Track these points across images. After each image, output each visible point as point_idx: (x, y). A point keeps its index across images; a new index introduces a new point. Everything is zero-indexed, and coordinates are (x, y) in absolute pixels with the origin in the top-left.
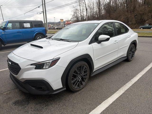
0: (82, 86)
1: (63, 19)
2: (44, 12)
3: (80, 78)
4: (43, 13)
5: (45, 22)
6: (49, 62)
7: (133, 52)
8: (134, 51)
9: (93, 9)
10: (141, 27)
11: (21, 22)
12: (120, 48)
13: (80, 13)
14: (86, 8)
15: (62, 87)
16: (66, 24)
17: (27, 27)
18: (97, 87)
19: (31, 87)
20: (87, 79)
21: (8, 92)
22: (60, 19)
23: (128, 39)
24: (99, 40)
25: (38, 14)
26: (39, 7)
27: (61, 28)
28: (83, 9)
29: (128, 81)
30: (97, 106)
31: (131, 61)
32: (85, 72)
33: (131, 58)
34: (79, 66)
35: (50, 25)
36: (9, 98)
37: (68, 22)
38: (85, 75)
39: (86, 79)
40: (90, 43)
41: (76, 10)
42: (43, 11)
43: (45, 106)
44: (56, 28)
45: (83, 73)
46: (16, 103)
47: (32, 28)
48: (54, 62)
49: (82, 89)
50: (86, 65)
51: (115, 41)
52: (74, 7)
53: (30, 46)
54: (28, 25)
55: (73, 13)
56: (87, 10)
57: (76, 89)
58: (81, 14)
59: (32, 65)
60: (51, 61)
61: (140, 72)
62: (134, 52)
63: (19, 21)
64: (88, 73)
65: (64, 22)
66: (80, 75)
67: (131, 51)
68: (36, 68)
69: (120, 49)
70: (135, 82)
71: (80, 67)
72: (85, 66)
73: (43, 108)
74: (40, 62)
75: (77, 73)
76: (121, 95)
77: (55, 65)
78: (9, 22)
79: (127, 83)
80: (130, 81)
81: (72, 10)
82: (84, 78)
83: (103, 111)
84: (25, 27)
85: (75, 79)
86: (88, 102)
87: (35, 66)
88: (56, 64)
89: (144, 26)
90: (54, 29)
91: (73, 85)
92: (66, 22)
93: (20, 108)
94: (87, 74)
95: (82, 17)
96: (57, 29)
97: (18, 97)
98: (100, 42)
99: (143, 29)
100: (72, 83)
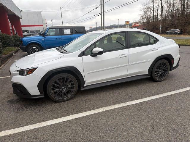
1: (129, 21)
2: (102, 13)
3: (64, 89)
4: (101, 15)
5: (102, 26)
7: (164, 70)
9: (173, 6)
11: (61, 28)
12: (132, 63)
13: (152, 12)
14: (162, 5)
15: (39, 94)
16: (133, 27)
17: (67, 33)
20: (73, 92)
22: (126, 21)
23: (152, 52)
24: (93, 53)
25: (96, 16)
26: (97, 8)
28: (158, 7)
33: (159, 78)
34: (61, 77)
37: (136, 24)
38: (72, 88)
41: (148, 8)
47: (72, 35)
48: (31, 71)
51: (122, 55)
52: (145, 5)
55: (142, 13)
56: (162, 7)
57: (58, 99)
58: (153, 14)
60: (29, 69)
62: (166, 71)
63: (59, 28)
65: (131, 25)
69: (132, 65)
72: (70, 79)
77: (32, 73)
78: (50, 28)
80: (125, 103)
81: (142, 8)
85: (57, 90)
87: (19, 72)
95: (155, 17)
100: (51, 92)
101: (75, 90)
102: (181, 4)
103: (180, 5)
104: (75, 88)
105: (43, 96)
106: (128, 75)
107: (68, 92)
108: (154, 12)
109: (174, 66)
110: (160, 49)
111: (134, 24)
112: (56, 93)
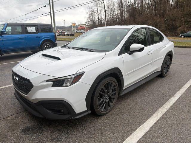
0: (109, 108)
1: (75, 23)
2: (52, 13)
3: (107, 98)
6: (71, 78)
8: (169, 64)
10: (182, 35)
11: (24, 25)
12: (154, 60)
13: (97, 15)
14: (105, 9)
15: (86, 109)
16: (79, 29)
17: (32, 32)
18: (128, 110)
19: (46, 109)
21: (14, 116)
22: (72, 23)
24: (130, 50)
25: (44, 15)
26: (45, 6)
27: (72, 34)
28: (101, 11)
29: (166, 102)
30: (131, 134)
31: (165, 77)
32: (113, 91)
33: (165, 74)
35: (59, 30)
36: (16, 124)
37: (81, 26)
38: (112, 95)
39: (114, 99)
40: (120, 54)
41: (93, 11)
42: (51, 12)
43: (65, 134)
44: (66, 33)
45: (111, 92)
46: (26, 131)
49: (110, 111)
50: (115, 82)
51: (149, 52)
52: (90, 8)
53: (41, 56)
54: (32, 30)
55: (88, 16)
56: (105, 11)
57: (103, 112)
59: (48, 81)
60: (73, 77)
61: (178, 90)
62: (169, 66)
64: (117, 91)
65: (77, 27)
66: (107, 94)
67: (166, 64)
68: (53, 86)
69: (154, 62)
70: (174, 103)
71: (108, 84)
72: (114, 84)
73: (62, 136)
74: (59, 78)
75: (104, 92)
76: (159, 120)
77: (78, 81)
78: (8, 25)
79: (164, 105)
80: (168, 102)
81: (87, 11)
82: (112, 98)
83: (140, 140)
84: (29, 32)
85: (102, 100)
86: (119, 128)
87: (52, 83)
88: (80, 80)
89: (186, 34)
90: (64, 35)
91: (100, 107)
93: (32, 137)
94: (115, 93)
95: (99, 20)
96: (68, 35)
97: (27, 123)
98: (131, 53)
99: (184, 37)
102: (120, 10)
103: (119, 12)
105: (90, 112)
108: (99, 16)
111: (80, 26)
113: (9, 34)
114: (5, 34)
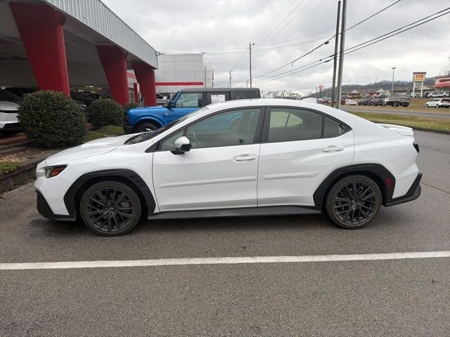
1: (425, 73)
2: (338, 55)
3: (113, 212)
4: (335, 59)
5: (336, 85)
11: (207, 93)
12: (267, 176)
15: (66, 213)
16: (438, 88)
20: (130, 221)
22: (414, 73)
23: (323, 155)
25: (323, 61)
26: (327, 43)
27: (404, 101)
34: (108, 188)
35: (381, 91)
37: (445, 81)
42: (336, 55)
44: (386, 100)
48: (57, 170)
51: (243, 156)
54: (220, 99)
65: (429, 82)
69: (266, 179)
72: (124, 194)
77: (57, 174)
85: (98, 211)
90: (380, 104)
92: (437, 82)
94: (131, 211)
96: (390, 103)
100: (87, 214)
101: (134, 217)
104: (133, 212)
105: (74, 219)
106: (257, 201)
107: (121, 220)
109: (394, 196)
110: (346, 150)
111: (440, 81)
112: (97, 216)
113: (182, 107)
114: (174, 107)
